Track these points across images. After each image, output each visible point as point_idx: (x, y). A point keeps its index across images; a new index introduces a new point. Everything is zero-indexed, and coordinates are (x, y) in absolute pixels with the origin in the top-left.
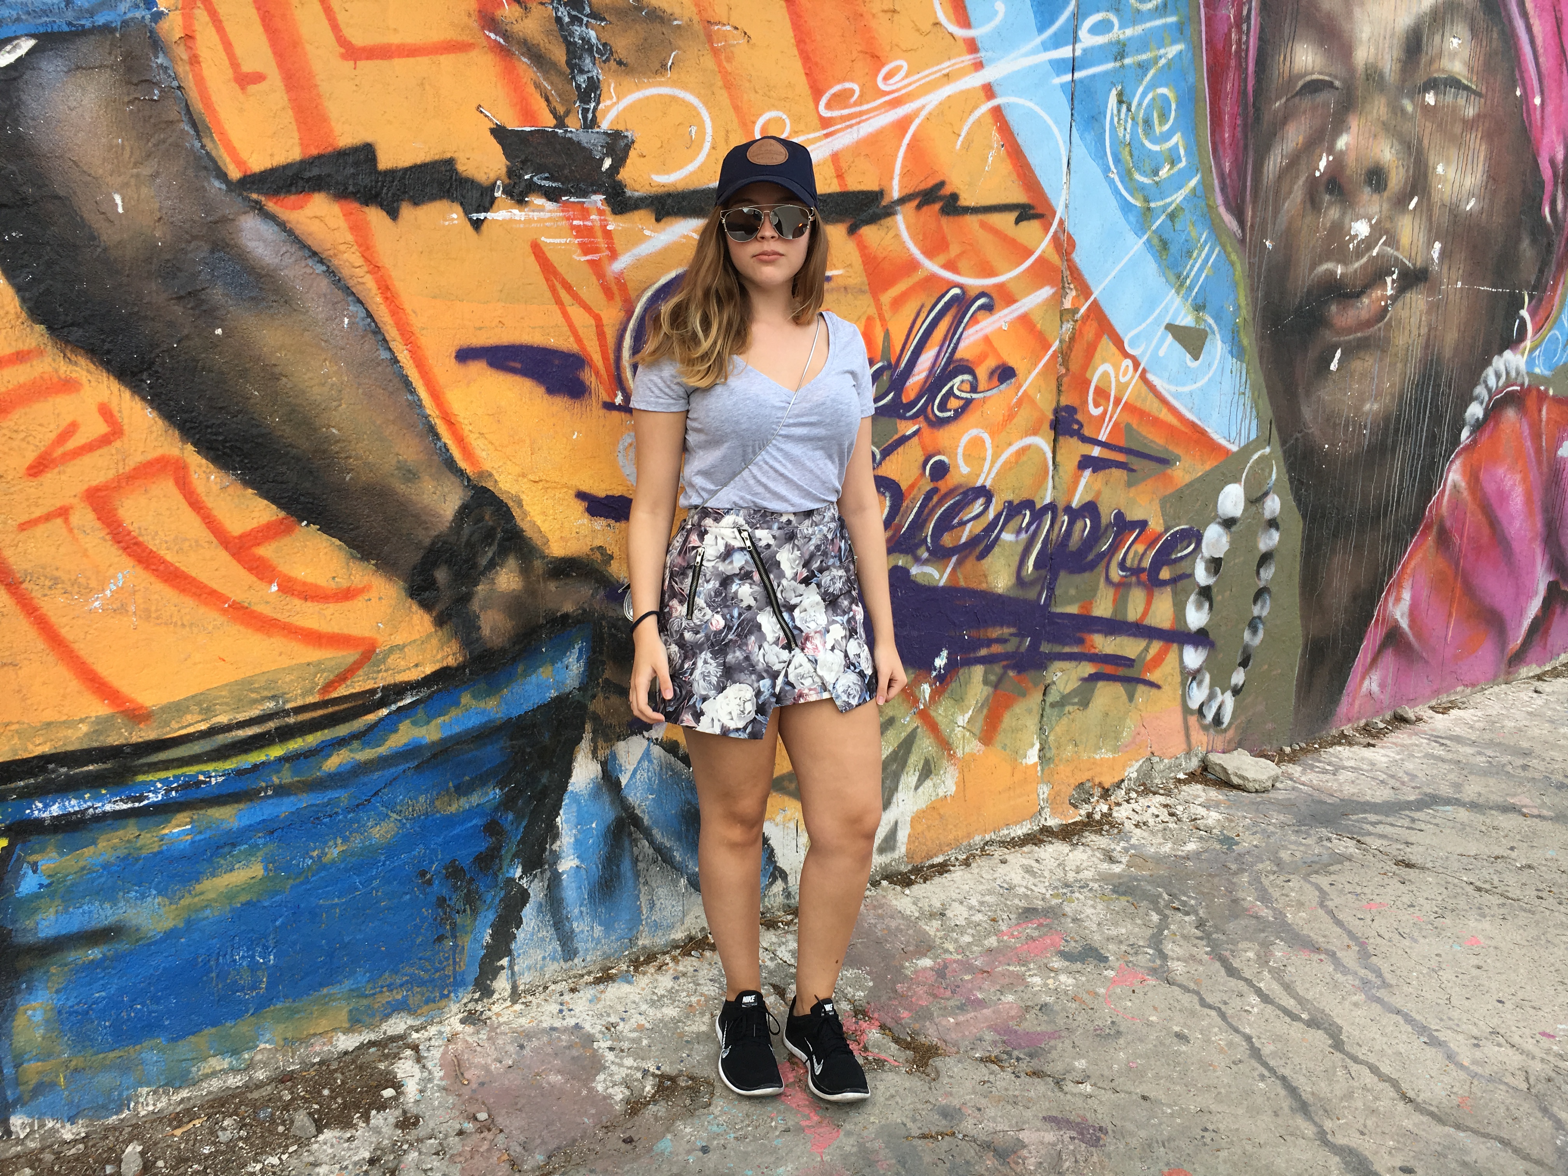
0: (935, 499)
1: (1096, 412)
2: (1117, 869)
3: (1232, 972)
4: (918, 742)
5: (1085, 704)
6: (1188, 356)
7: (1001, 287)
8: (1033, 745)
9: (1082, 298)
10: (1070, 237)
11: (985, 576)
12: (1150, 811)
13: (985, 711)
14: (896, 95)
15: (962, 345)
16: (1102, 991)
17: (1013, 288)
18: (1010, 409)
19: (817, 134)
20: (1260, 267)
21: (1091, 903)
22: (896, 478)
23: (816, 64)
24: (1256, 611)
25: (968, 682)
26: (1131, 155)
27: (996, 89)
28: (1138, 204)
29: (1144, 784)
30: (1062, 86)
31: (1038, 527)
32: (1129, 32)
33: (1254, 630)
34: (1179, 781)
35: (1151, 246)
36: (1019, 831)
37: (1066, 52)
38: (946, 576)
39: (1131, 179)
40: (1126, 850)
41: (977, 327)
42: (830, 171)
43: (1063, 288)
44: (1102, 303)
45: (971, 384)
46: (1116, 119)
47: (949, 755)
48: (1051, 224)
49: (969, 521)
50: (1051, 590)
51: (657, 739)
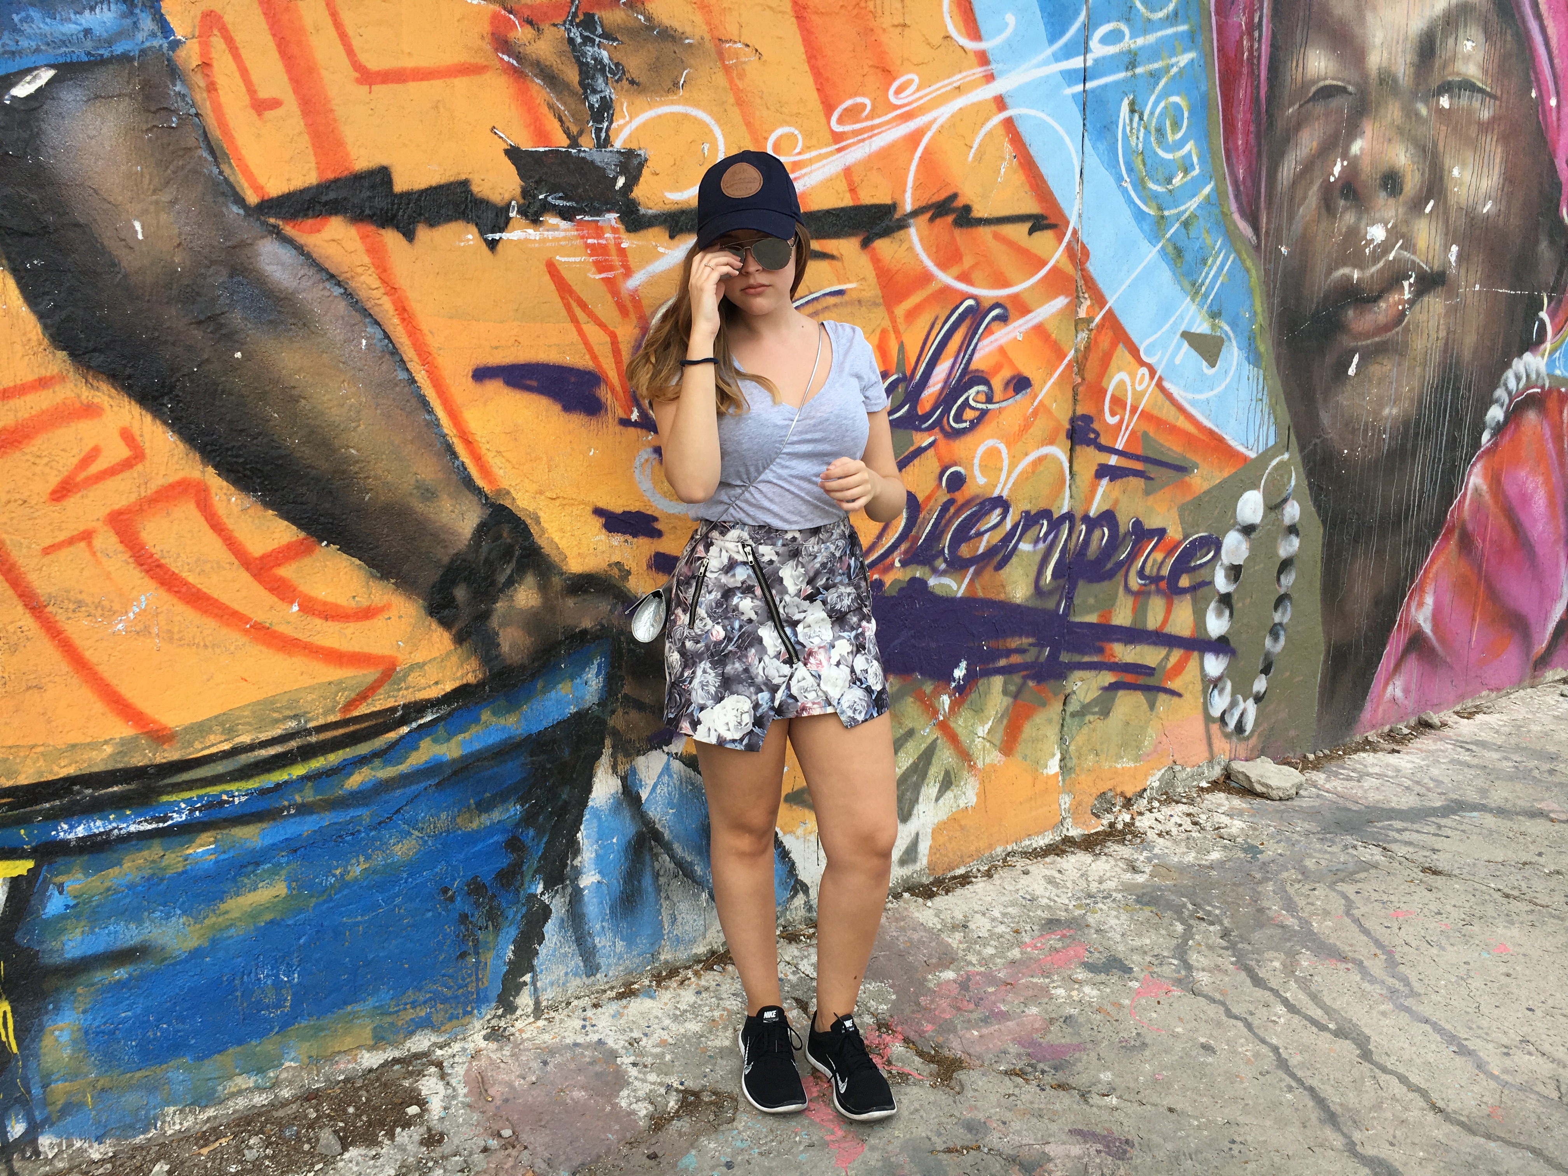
0: (952, 510)
1: (1112, 420)
2: (1140, 879)
3: (1258, 982)
4: (938, 753)
5: (1105, 713)
6: (1205, 363)
7: (1015, 298)
8: (1054, 755)
9: (1097, 309)
10: (1084, 247)
11: (1003, 586)
12: (1173, 820)
13: (1005, 722)
14: (908, 108)
15: (977, 356)
16: (1127, 1002)
17: (1028, 299)
18: (1026, 419)
19: (829, 149)
20: (1275, 274)
21: (1114, 913)
23: (827, 79)
24: (1277, 617)
25: (987, 692)
26: (1144, 165)
27: (1008, 100)
28: (1152, 213)
29: (1166, 793)
30: (1074, 96)
31: (1056, 537)
32: (1140, 41)
33: (1276, 638)
34: (1202, 789)
35: (1166, 254)
36: (1041, 841)
37: (1077, 63)
38: (964, 586)
39: (1145, 188)
40: (1149, 860)
41: (992, 338)
42: (843, 186)
43: (1078, 297)
44: (1117, 313)
45: (987, 395)
46: (1128, 129)
47: (970, 766)
48: (1064, 234)
49: (986, 531)
50: (1070, 599)
51: (676, 754)
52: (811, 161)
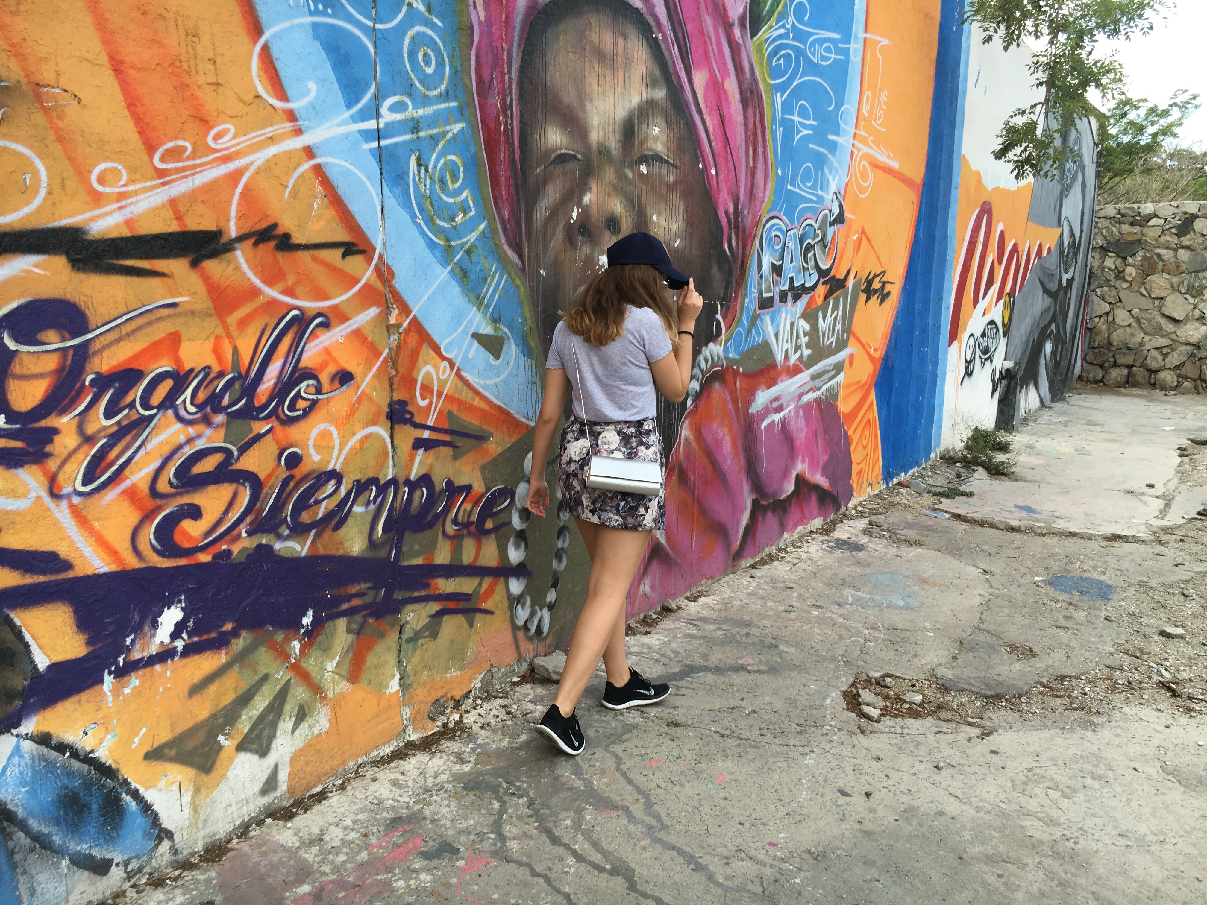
0: (292, 484)
1: (423, 403)
2: (467, 768)
3: (555, 840)
4: (291, 691)
5: (434, 635)
6: (491, 357)
7: (335, 308)
8: (393, 676)
9: (404, 316)
10: (389, 268)
11: (342, 544)
12: (492, 713)
13: (350, 655)
14: (226, 152)
15: (305, 356)
16: (454, 881)
17: (345, 308)
18: (352, 406)
19: (154, 183)
20: (538, 290)
21: (446, 802)
22: (255, 471)
23: (148, 124)
24: (560, 544)
25: (333, 634)
26: (432, 206)
27: (315, 150)
28: (441, 243)
29: (487, 691)
30: (371, 150)
31: (384, 499)
32: (421, 112)
33: (560, 560)
34: (514, 684)
35: (455, 274)
36: (387, 750)
37: (371, 125)
38: (307, 547)
39: (434, 223)
40: (474, 750)
41: (317, 341)
42: (169, 214)
43: (388, 307)
44: (421, 319)
45: (316, 387)
46: (417, 178)
47: (321, 697)
48: (372, 258)
49: (323, 499)
50: (399, 548)
51: (27, 735)
52: (136, 193)
